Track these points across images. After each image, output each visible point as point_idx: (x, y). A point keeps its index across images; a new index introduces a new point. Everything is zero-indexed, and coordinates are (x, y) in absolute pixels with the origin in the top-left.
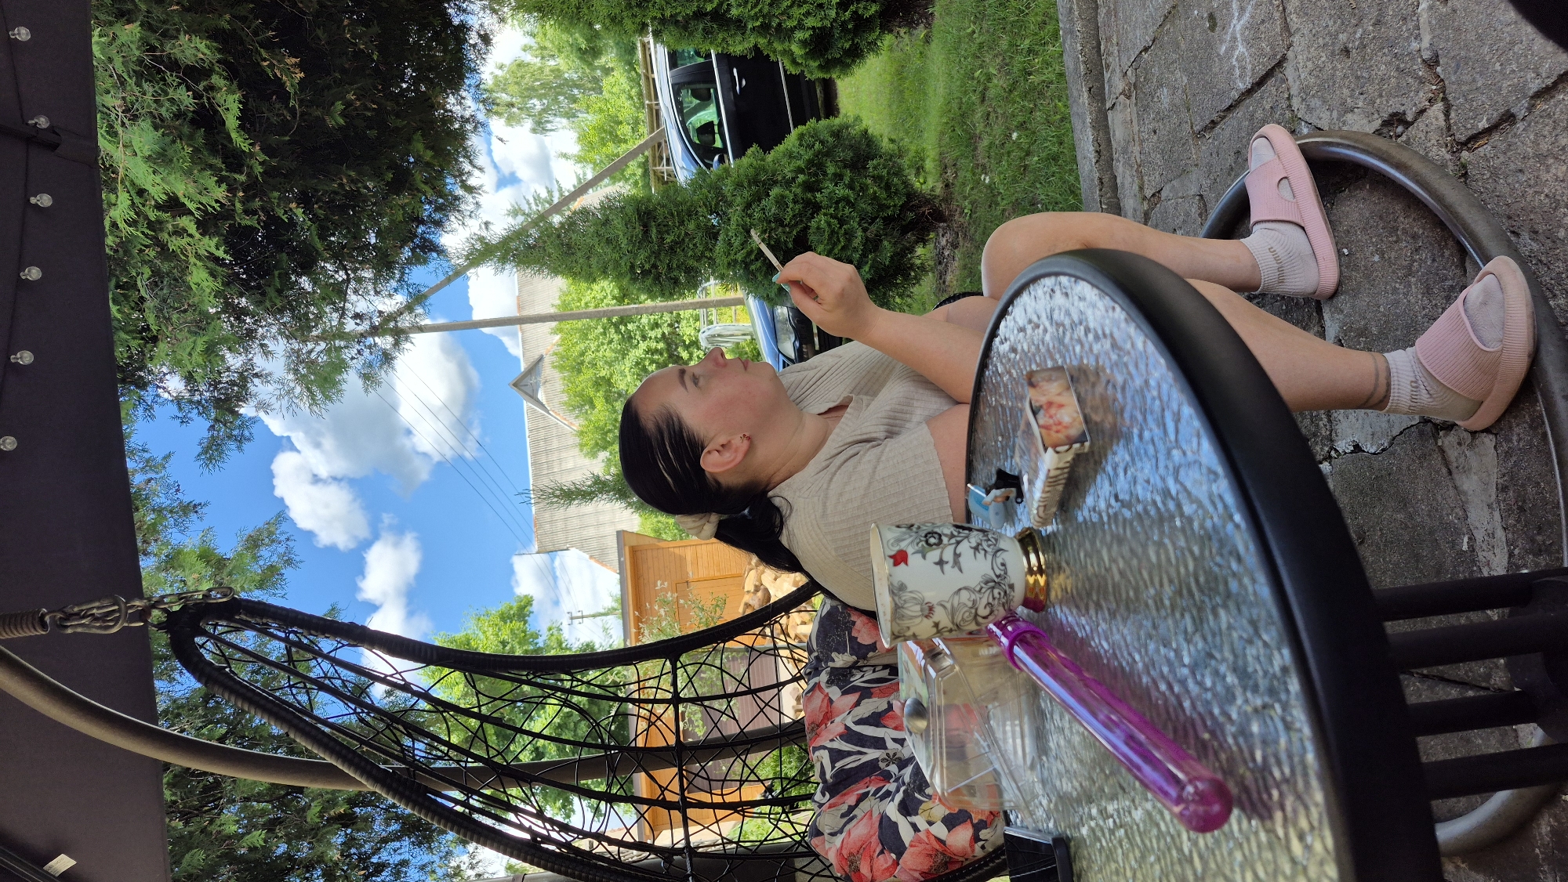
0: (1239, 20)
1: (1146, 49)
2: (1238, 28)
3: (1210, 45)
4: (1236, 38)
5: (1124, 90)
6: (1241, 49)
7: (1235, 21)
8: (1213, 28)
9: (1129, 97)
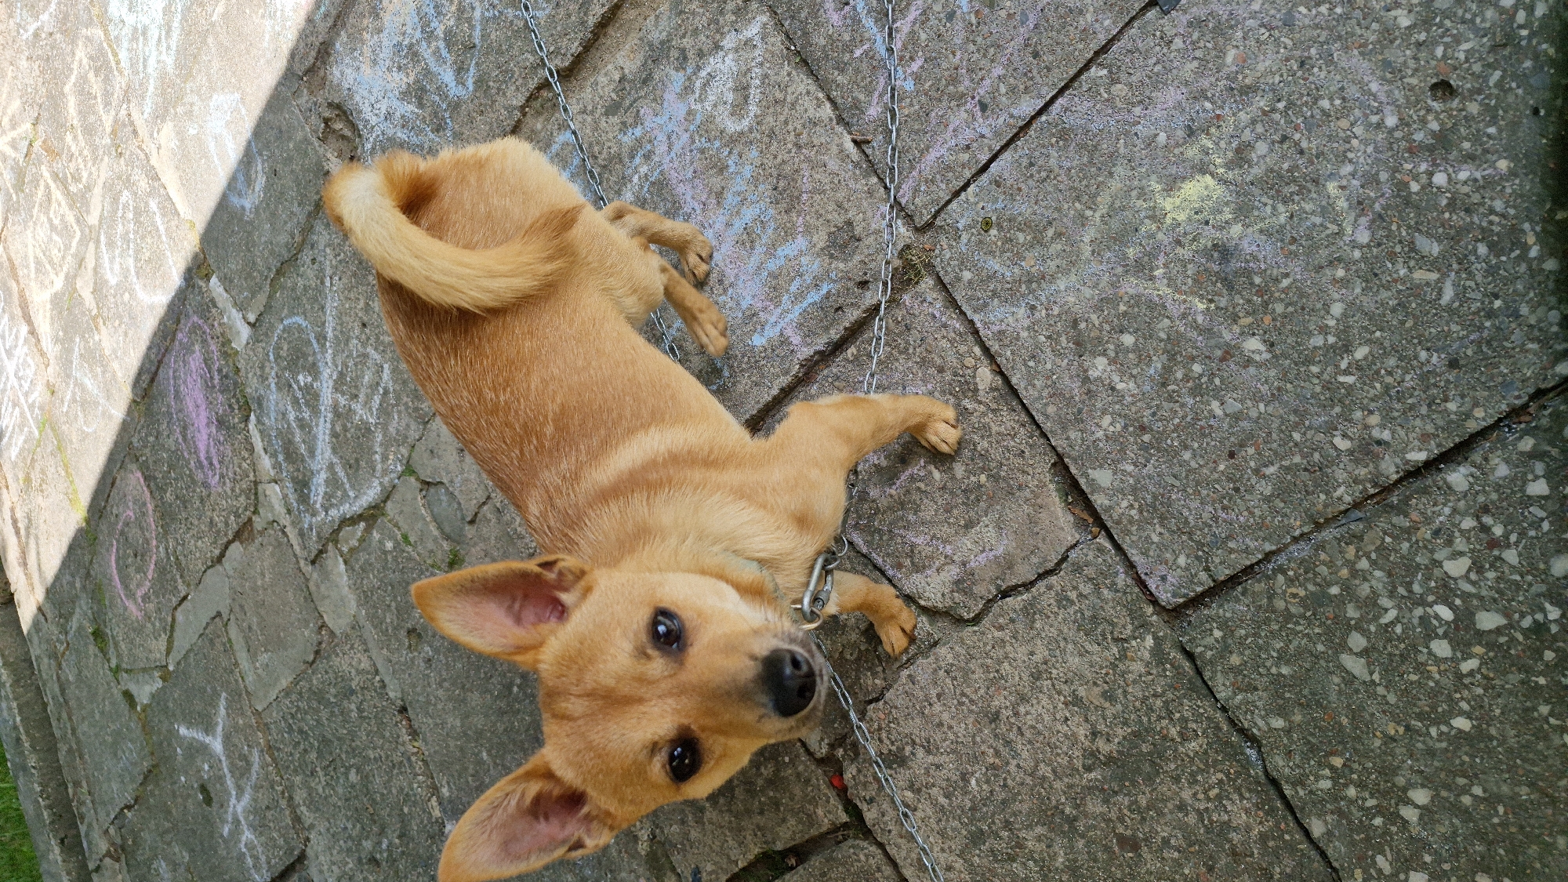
0: (238, 799)
1: (129, 807)
2: (239, 809)
3: (208, 821)
4: (239, 822)
5: (109, 851)
6: (247, 835)
7: (233, 801)
8: (208, 800)
9: (118, 860)
